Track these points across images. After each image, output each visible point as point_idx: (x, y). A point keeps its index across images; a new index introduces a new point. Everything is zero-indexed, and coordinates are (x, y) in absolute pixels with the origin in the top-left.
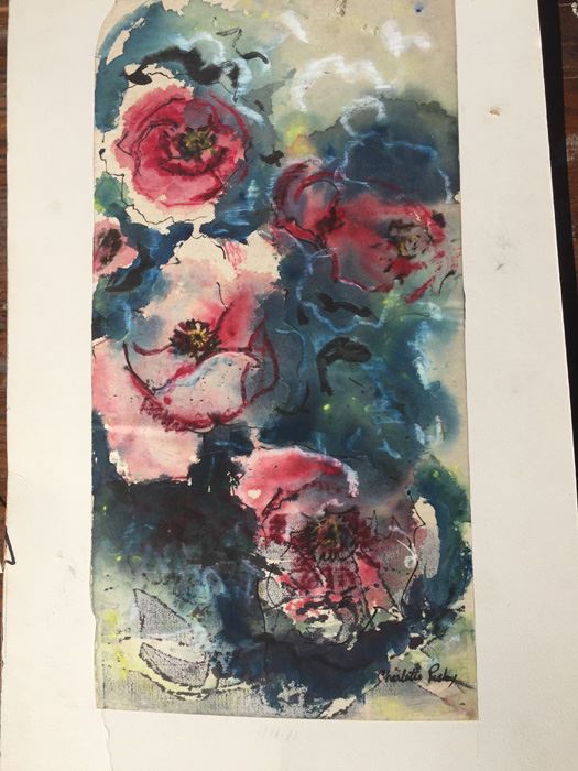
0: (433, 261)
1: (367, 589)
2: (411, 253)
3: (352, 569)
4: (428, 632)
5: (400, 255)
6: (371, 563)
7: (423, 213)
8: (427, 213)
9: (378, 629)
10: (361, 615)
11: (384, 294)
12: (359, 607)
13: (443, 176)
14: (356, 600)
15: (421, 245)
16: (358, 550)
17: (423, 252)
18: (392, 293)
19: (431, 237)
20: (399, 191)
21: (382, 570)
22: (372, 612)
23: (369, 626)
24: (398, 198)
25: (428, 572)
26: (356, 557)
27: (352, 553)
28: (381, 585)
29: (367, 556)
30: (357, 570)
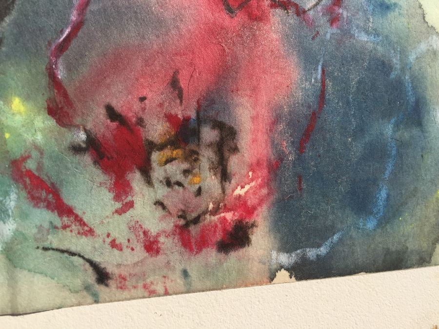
0: (136, 227)
2: (158, 173)
5: (152, 146)
7: (252, 201)
8: (250, 211)
11: (42, 101)
13: (328, 243)
15: (174, 199)
17: (159, 204)
18: (43, 123)
19: (196, 221)
20: (300, 148)
24: (286, 146)
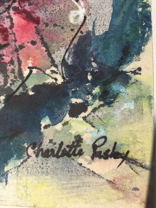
1: (22, 47)
3: (7, 25)
4: (94, 97)
6: (30, 17)
9: (31, 93)
10: (12, 77)
12: (10, 68)
14: (7, 59)
16: (16, 4)
21: (42, 26)
22: (26, 73)
23: (21, 89)
25: (97, 28)
26: (12, 12)
27: (8, 9)
28: (39, 43)
29: (25, 11)
30: (12, 26)
